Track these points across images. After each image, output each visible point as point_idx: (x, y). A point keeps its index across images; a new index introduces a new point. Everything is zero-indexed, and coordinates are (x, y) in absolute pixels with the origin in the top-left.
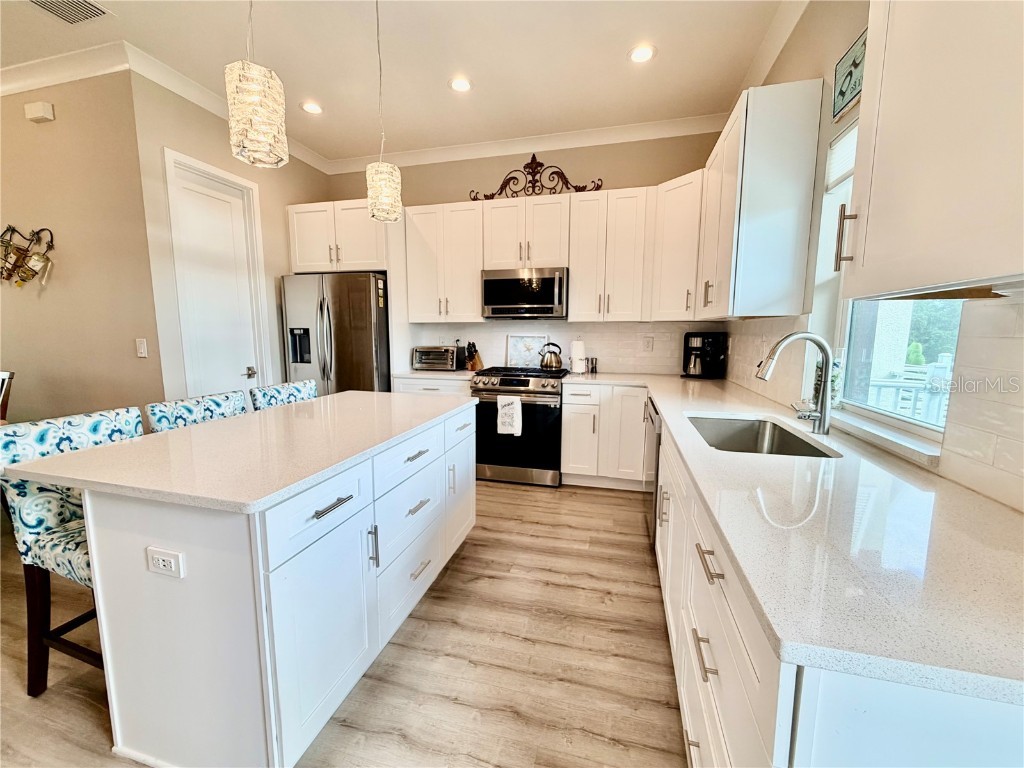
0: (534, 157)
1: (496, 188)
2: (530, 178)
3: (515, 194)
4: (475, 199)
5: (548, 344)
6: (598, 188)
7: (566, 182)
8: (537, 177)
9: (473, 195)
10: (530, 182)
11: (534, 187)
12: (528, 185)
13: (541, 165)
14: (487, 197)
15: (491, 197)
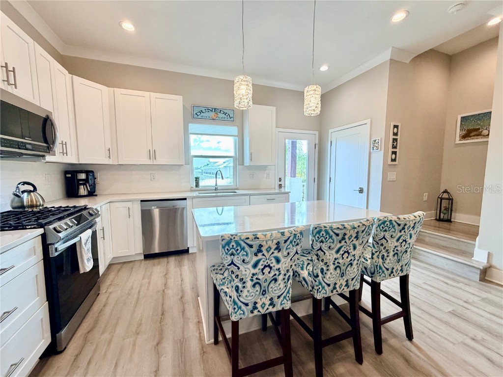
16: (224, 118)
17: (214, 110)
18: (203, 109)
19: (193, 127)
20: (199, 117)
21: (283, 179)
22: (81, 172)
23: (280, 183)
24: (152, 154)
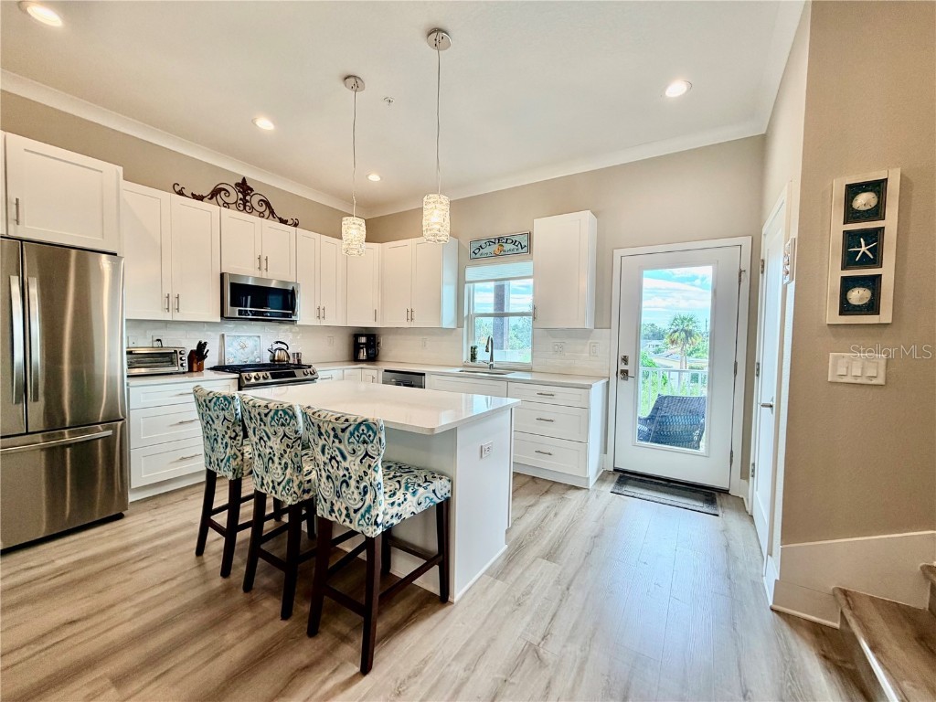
0: (244, 179)
1: (206, 192)
2: (241, 196)
3: (227, 205)
4: (180, 193)
5: (277, 342)
6: (296, 225)
7: (272, 212)
8: (248, 198)
9: (177, 189)
10: (241, 199)
11: (244, 205)
12: (239, 202)
13: (252, 190)
14: (195, 197)
15: (201, 198)
16: (513, 250)
17: (497, 241)
18: (483, 243)
19: (471, 273)
20: (478, 256)
21: (630, 360)
22: (362, 335)
23: (625, 368)
24: (410, 315)
